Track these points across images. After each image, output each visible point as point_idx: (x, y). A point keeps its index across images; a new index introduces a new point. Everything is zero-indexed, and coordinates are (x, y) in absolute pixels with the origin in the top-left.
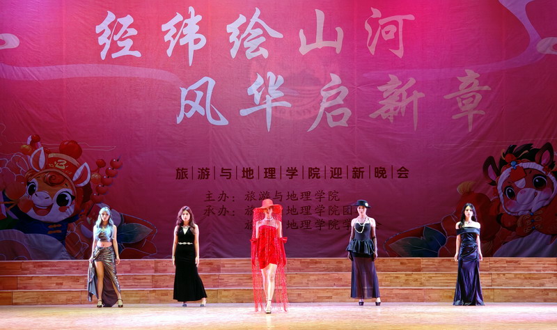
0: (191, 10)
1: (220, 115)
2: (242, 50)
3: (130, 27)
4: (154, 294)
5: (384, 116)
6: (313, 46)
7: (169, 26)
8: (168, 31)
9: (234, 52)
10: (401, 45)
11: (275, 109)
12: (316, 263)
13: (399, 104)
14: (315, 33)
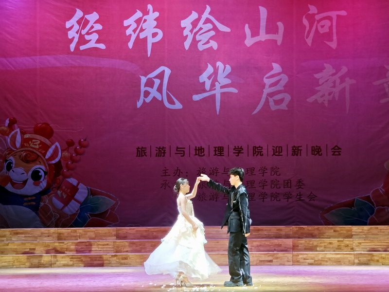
0: (150, 7)
1: (175, 100)
2: (195, 42)
3: (95, 23)
4: (115, 258)
5: (320, 101)
6: (256, 39)
7: (130, 22)
8: (129, 26)
9: (187, 44)
10: (335, 38)
11: (223, 94)
12: (259, 230)
13: (334, 90)
14: (259, 27)
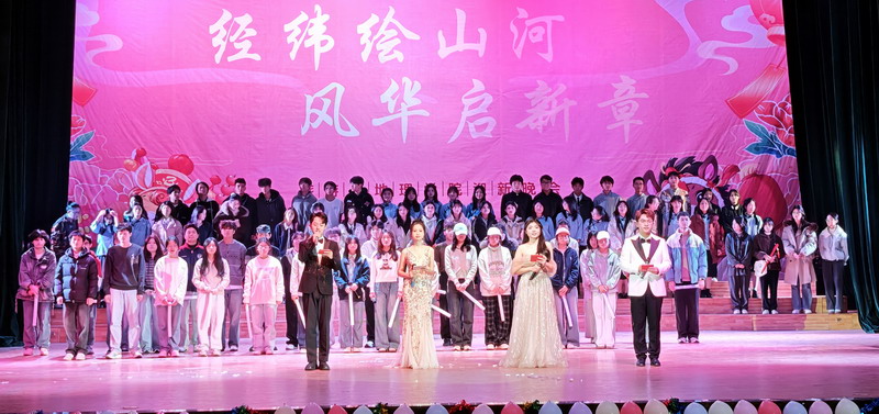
0: (318, 8)
1: (350, 125)
2: (375, 53)
3: (248, 27)
5: (533, 127)
6: (452, 49)
7: (292, 27)
8: (291, 32)
9: (365, 55)
10: (550, 48)
11: (411, 117)
13: (549, 113)
14: (454, 34)
